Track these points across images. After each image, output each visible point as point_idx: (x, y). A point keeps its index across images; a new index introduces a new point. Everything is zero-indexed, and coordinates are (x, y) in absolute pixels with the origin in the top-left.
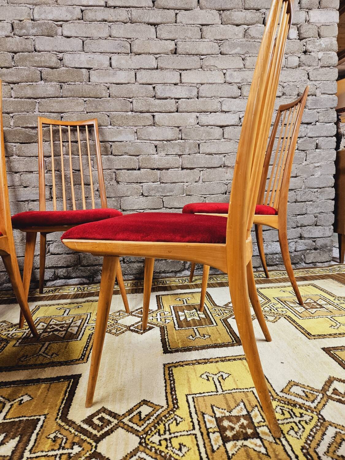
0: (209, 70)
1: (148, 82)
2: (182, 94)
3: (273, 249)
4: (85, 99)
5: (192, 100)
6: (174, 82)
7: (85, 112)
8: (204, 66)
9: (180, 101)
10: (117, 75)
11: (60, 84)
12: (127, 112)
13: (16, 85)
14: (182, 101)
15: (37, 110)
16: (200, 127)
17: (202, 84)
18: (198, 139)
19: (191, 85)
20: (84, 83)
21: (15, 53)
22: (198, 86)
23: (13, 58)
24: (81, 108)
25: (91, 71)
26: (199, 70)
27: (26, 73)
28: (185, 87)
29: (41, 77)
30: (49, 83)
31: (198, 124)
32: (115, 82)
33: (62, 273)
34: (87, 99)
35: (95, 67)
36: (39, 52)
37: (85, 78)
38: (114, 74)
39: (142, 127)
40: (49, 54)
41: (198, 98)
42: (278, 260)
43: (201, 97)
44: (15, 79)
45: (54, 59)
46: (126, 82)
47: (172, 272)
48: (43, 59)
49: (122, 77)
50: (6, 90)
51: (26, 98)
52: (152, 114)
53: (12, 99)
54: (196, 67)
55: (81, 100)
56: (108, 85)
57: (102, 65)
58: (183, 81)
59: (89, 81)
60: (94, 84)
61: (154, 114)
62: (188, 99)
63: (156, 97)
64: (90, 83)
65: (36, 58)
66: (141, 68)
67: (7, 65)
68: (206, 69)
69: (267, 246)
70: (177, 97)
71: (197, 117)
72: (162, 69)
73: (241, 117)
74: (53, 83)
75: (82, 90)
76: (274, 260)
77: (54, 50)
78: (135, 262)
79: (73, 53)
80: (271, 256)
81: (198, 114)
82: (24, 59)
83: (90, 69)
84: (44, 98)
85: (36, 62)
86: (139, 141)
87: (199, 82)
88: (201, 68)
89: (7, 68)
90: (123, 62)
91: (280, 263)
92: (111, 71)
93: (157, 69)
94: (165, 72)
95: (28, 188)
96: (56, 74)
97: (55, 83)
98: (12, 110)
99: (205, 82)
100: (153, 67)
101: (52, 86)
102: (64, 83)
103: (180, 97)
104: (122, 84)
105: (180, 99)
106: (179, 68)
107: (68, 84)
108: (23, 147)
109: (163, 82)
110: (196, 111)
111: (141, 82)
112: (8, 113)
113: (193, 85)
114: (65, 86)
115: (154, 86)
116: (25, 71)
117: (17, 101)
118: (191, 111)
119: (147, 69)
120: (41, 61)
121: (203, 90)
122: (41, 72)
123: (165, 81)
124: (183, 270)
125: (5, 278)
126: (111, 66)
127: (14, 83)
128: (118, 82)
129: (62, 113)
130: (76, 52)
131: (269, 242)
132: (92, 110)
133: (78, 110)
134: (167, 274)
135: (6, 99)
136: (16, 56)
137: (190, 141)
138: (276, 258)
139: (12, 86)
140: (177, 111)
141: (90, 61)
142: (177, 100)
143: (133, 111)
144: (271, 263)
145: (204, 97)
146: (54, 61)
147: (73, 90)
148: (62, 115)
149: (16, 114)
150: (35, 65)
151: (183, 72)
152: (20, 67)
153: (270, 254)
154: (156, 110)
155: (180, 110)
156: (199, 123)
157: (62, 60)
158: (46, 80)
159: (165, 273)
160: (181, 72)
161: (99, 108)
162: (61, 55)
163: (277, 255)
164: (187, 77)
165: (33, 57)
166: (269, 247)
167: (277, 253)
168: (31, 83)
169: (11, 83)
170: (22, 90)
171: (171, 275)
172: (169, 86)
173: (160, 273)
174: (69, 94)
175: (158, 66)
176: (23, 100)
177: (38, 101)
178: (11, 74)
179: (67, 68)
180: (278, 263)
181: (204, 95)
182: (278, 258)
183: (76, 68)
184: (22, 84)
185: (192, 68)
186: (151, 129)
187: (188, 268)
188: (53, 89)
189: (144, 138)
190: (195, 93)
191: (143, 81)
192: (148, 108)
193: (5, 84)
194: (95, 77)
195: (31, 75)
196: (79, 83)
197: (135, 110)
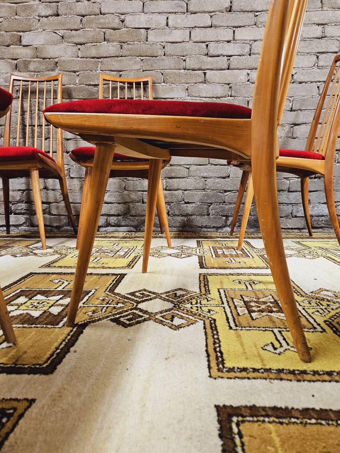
0: (263, 26)
1: (202, 40)
2: (233, 51)
3: (319, 211)
4: (142, 58)
5: (244, 57)
6: (227, 39)
7: (142, 71)
8: (258, 22)
9: (231, 58)
10: (173, 34)
11: (120, 44)
12: (180, 70)
13: (83, 45)
14: (234, 58)
15: (99, 68)
16: (250, 84)
17: (255, 41)
18: (247, 96)
19: (244, 42)
20: (142, 42)
21: (83, 16)
22: (250, 43)
23: (81, 21)
24: (137, 67)
25: (149, 31)
26: (253, 26)
27: (92, 34)
28: (238, 44)
29: (105, 37)
30: (111, 43)
31: (248, 81)
32: (170, 41)
33: (113, 221)
34: (144, 58)
35: (153, 26)
36: (104, 14)
37: (143, 37)
38: (170, 33)
39: (192, 84)
40: (113, 16)
41: (250, 55)
42: (323, 222)
43: (254, 54)
44: (82, 40)
45: (117, 20)
46: (181, 40)
47: (214, 227)
48: (107, 21)
49: (177, 36)
50: (74, 51)
51: (90, 58)
52: (204, 71)
53: (79, 59)
54: (250, 24)
55: (138, 59)
56: (163, 44)
57: (159, 24)
58: (236, 38)
59: (147, 41)
60: (151, 43)
61: (206, 71)
62: (240, 56)
63: (209, 55)
64: (147, 43)
65: (101, 20)
66: (196, 27)
67: (76, 27)
68: (260, 26)
69: (313, 207)
70: (229, 54)
71: (248, 74)
72: (216, 27)
73: (293, 74)
74: (114, 43)
75: (140, 49)
76: (320, 223)
77: (117, 12)
78: (179, 215)
79: (134, 14)
80: (317, 218)
81: (249, 71)
82: (90, 22)
83: (147, 29)
84: (106, 57)
85: (100, 24)
86: (189, 98)
87: (252, 38)
88: (255, 25)
89: (76, 30)
90: (179, 21)
91: (326, 226)
92: (168, 30)
93: (211, 27)
94: (218, 30)
96: (118, 35)
97: (117, 43)
98: (78, 69)
99: (258, 38)
100: (207, 25)
101: (113, 46)
102: (124, 43)
103: (232, 54)
104: (177, 43)
105: (232, 56)
106: (233, 25)
107: (127, 44)
109: (216, 40)
110: (248, 68)
111: (195, 40)
112: (75, 72)
113: (246, 42)
114: (125, 46)
115: (207, 44)
116: (91, 32)
117: (82, 61)
118: (242, 67)
119: (201, 27)
120: (105, 23)
121: (256, 47)
122: (105, 33)
123: (219, 39)
124: (224, 227)
125: (65, 221)
126: (167, 25)
127: (81, 44)
128: (173, 40)
129: (121, 71)
130: (137, 14)
131: (315, 203)
132: (148, 68)
133: (135, 69)
134: (208, 229)
135: (74, 58)
136: (84, 19)
137: (239, 98)
138: (322, 220)
139: (79, 46)
140: (228, 69)
141: (149, 21)
142: (229, 58)
143: (185, 69)
144: (316, 226)
145: (256, 54)
146: (116, 22)
147: (131, 49)
148: (121, 73)
149: (82, 72)
150: (100, 26)
151: (236, 30)
152: (87, 29)
153: (315, 216)
154: (208, 67)
155: (231, 67)
156: (250, 80)
157: (124, 21)
158: (108, 41)
159: (207, 228)
160: (234, 29)
161: (155, 66)
162: (123, 17)
163: (324, 218)
164: (240, 34)
165: (98, 19)
166: (316, 208)
167: (323, 216)
168: (96, 44)
169: (78, 44)
170: (87, 50)
171: (212, 230)
172: (222, 43)
173: (201, 227)
174: (128, 53)
175: (213, 24)
176: (88, 59)
177: (101, 61)
178: (79, 36)
179: (127, 29)
180: (323, 225)
181: (256, 52)
182: (324, 221)
183: (136, 28)
184: (88, 44)
185: (245, 24)
186: (201, 86)
187: (229, 225)
188: (114, 49)
189: (195, 95)
190: (247, 50)
191: (197, 39)
192: (200, 66)
193: (74, 45)
194: (152, 37)
195: (96, 36)
196: (137, 42)
197: (187, 67)
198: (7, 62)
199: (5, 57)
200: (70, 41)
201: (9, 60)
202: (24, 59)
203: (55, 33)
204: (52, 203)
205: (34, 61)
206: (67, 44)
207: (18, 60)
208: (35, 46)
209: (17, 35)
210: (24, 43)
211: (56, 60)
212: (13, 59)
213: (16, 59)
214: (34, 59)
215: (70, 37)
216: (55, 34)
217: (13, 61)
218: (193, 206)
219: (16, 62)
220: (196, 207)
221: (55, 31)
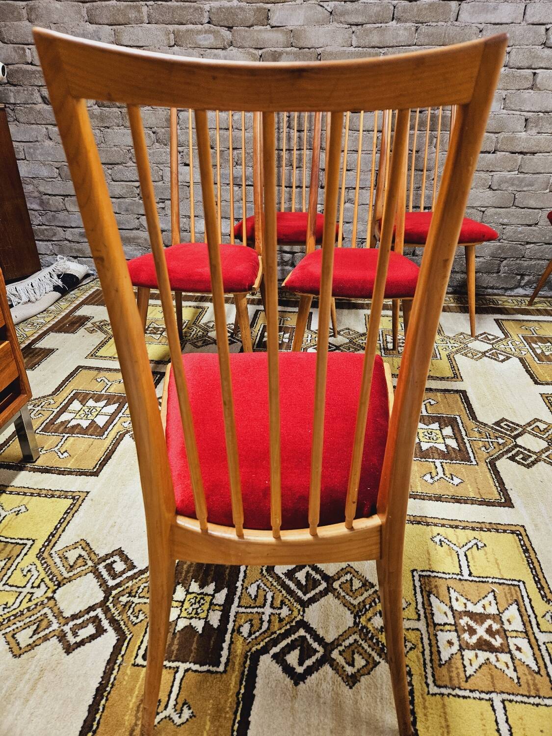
1: (541, 22)
10: (498, 11)
11: (416, 25)
13: (360, 27)
20: (450, 23)
25: (463, 4)
27: (376, 9)
29: (393, 15)
30: (402, 24)
32: (493, 22)
37: (453, 15)
38: (494, 8)
39: (513, 92)
44: (360, 20)
46: (509, 21)
47: (502, 288)
49: (505, 14)
50: (347, 35)
51: (369, 48)
52: (534, 71)
53: (352, 49)
56: (481, 26)
59: (456, 20)
60: (463, 25)
61: (537, 71)
63: (547, 45)
64: (457, 23)
74: (408, 24)
75: (445, 34)
78: (458, 272)
84: (392, 47)
86: (505, 111)
92: (492, 4)
95: (351, 172)
97: (410, 24)
101: (405, 29)
102: (422, 23)
104: (501, 24)
107: (427, 25)
108: (355, 119)
111: (530, 21)
114: (423, 28)
115: (548, 27)
116: (375, 6)
117: (357, 52)
122: (395, 7)
124: (516, 288)
127: (357, 25)
128: (497, 21)
134: (495, 291)
135: (345, 48)
139: (354, 28)
143: (506, 66)
147: (432, 34)
154: (541, 66)
158: (399, 20)
159: (493, 289)
168: (380, 25)
169: (353, 25)
170: (367, 35)
171: (500, 292)
173: (486, 288)
174: (426, 41)
176: (365, 49)
177: (383, 52)
184: (368, 26)
186: (526, 94)
187: (523, 286)
188: (406, 33)
189: (514, 108)
191: (536, 20)
192: (530, 63)
193: (347, 26)
194: (467, 14)
195: (381, 13)
196: (443, 23)
197: (511, 65)
198: (249, 53)
199: (246, 45)
200: (342, 19)
201: (251, 50)
202: (273, 49)
203: (321, 6)
204: (297, 253)
205: (287, 53)
206: (338, 25)
207: (264, 50)
208: (290, 28)
209: (265, 9)
210: (273, 22)
211: (319, 51)
212: (256, 48)
213: (261, 49)
214: (288, 49)
215: (343, 14)
216: (320, 8)
217: (256, 52)
218: (480, 262)
219: (260, 52)
220: (484, 262)
221: (321, 3)
